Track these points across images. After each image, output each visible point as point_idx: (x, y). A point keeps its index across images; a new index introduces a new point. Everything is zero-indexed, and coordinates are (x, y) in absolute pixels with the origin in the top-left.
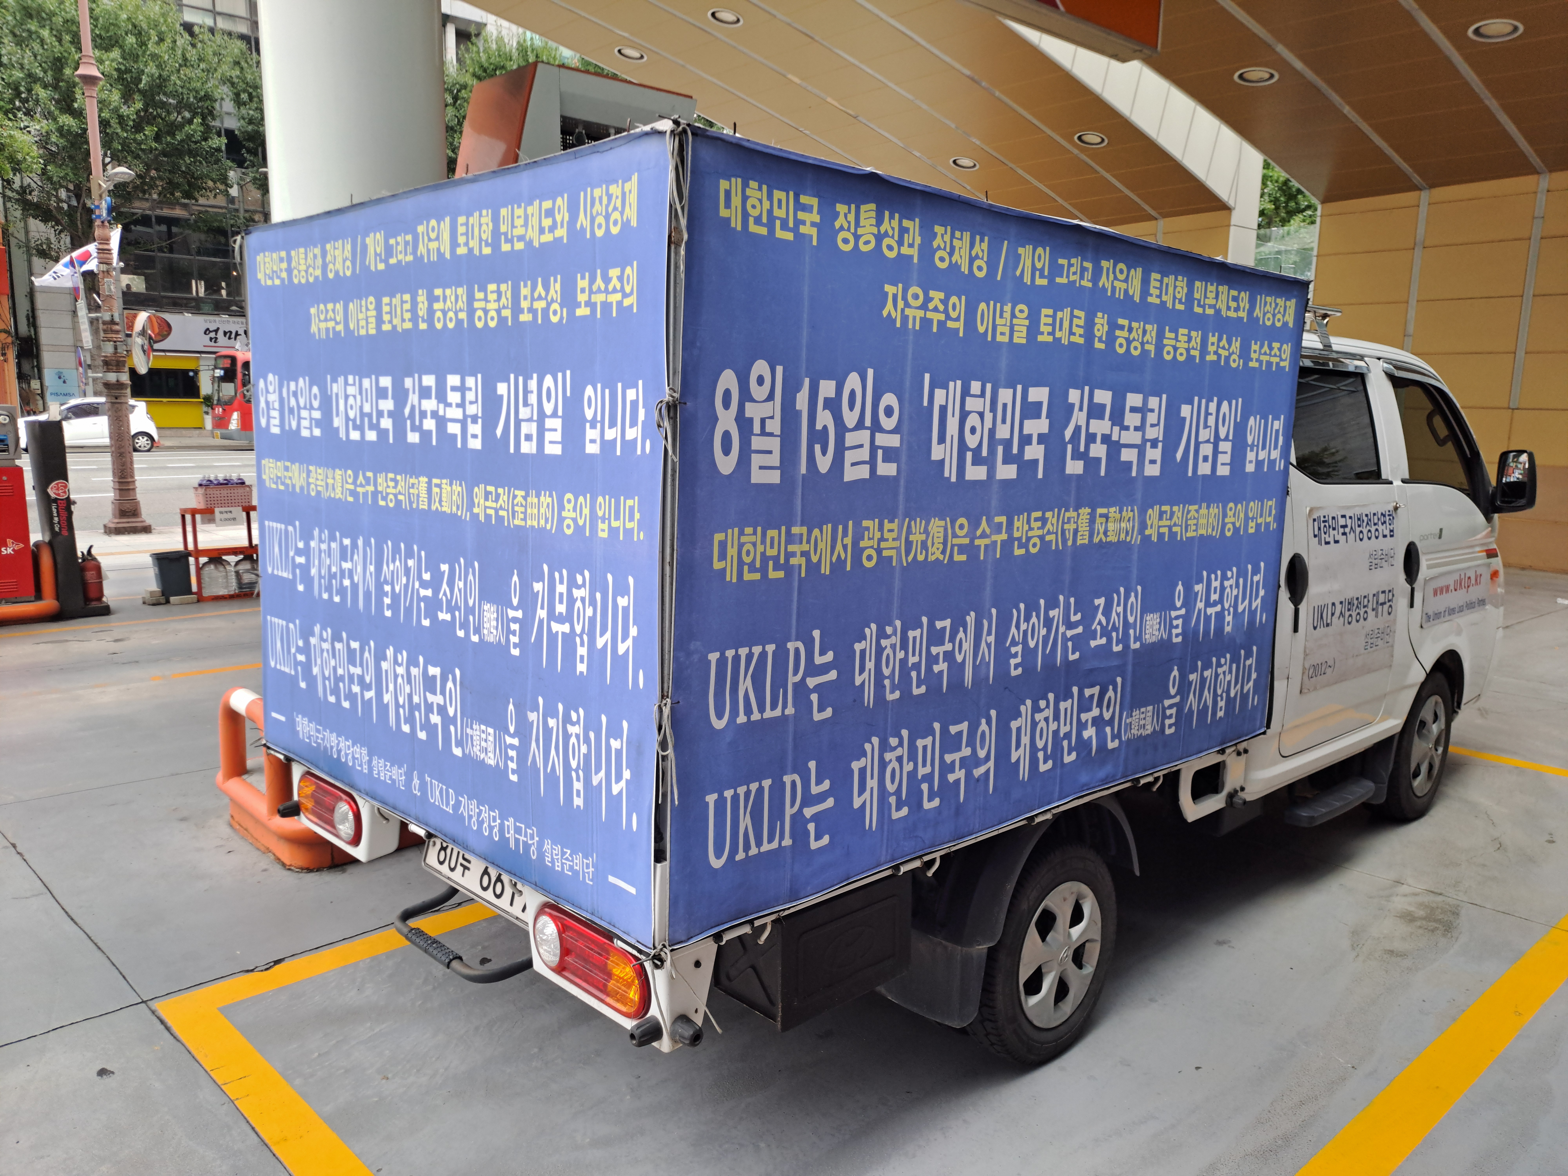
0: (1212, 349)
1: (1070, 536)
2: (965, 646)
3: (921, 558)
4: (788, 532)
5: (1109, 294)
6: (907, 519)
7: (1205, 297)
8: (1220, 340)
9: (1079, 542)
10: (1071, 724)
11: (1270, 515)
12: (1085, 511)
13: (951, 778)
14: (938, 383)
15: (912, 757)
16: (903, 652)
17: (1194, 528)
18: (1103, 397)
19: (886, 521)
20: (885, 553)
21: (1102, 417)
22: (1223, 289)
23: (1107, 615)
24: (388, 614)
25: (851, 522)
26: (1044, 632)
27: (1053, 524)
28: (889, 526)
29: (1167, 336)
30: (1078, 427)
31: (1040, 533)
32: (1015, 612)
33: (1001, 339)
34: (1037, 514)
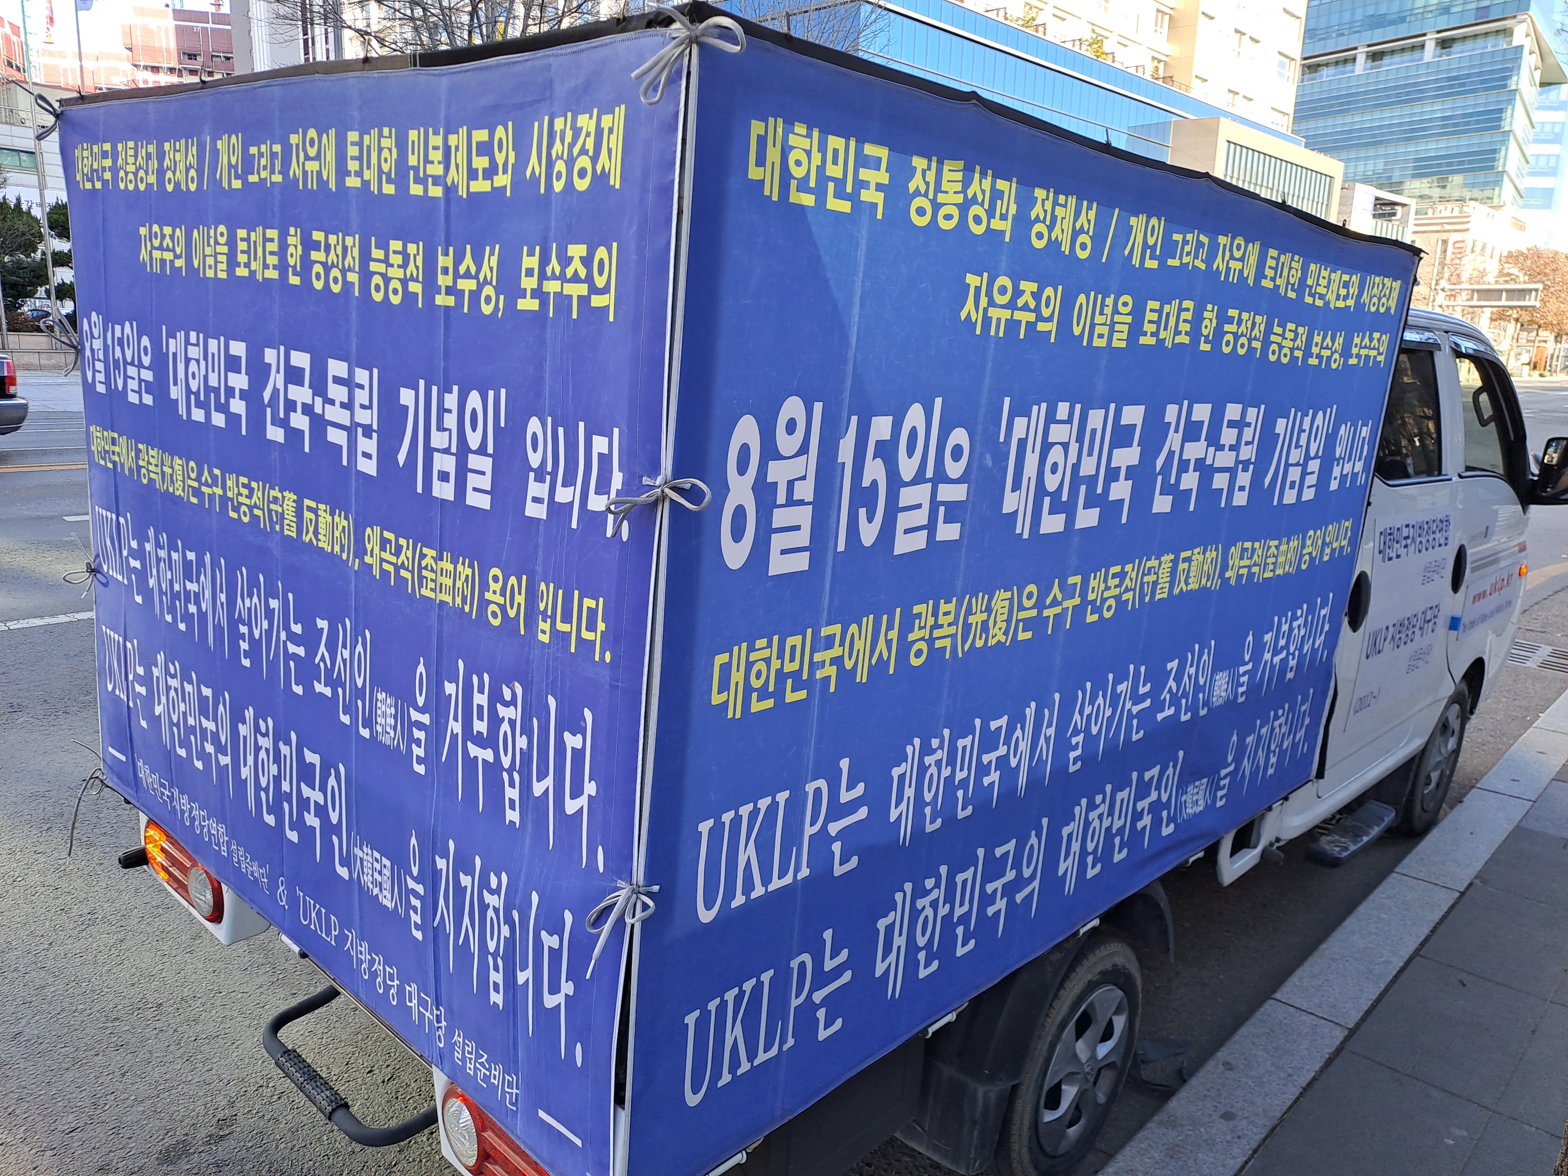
0: (1315, 350)
1: (1148, 591)
2: (1022, 746)
3: (979, 644)
4: (816, 636)
5: (1223, 278)
6: (968, 596)
7: (1318, 284)
9: (1158, 597)
10: (1126, 817)
11: (1345, 537)
12: (1167, 559)
13: (991, 911)
14: (1021, 408)
15: (949, 898)
16: (949, 768)
17: (1271, 567)
18: (1202, 412)
19: (942, 601)
20: (938, 644)
21: (1197, 439)
22: (1336, 274)
23: (1178, 679)
24: (246, 663)
25: (898, 610)
26: (1108, 713)
27: (1131, 579)
28: (943, 607)
29: (1275, 331)
30: (1171, 453)
31: (1116, 592)
32: (1080, 693)
33: (1098, 343)
34: (1117, 569)
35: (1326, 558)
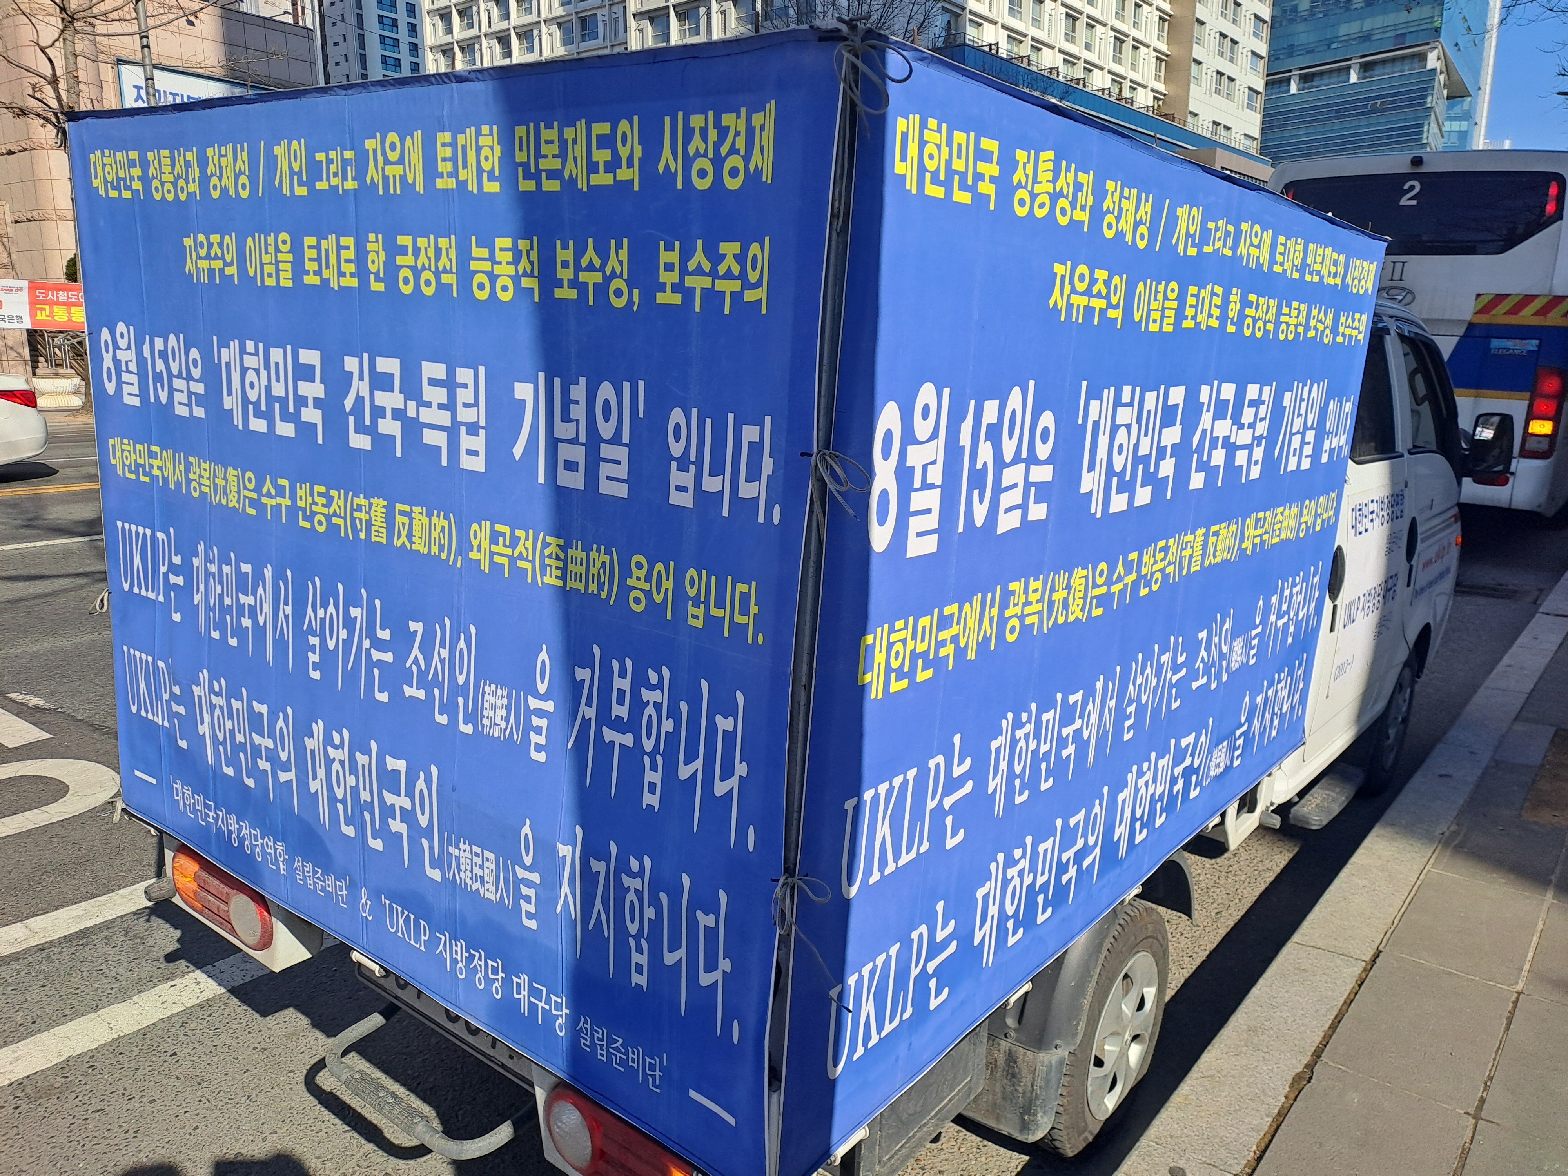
0: (1313, 323)
1: (1185, 564)
2: (1092, 719)
3: (1061, 620)
4: (940, 616)
5: (1244, 264)
6: (1052, 574)
7: (1315, 263)
8: (1319, 312)
9: (1193, 570)
10: (1166, 782)
11: (1332, 508)
12: (1201, 531)
13: (1065, 879)
14: (1094, 392)
15: (1033, 866)
16: (1035, 741)
17: (1279, 532)
18: (1228, 391)
19: (1032, 579)
20: (1028, 621)
21: (1226, 417)
23: (1208, 649)
24: (316, 674)
25: (999, 588)
26: (1154, 683)
27: (1173, 553)
28: (1033, 585)
29: (1284, 312)
30: (1204, 431)
31: (1160, 565)
32: (1134, 664)
33: (1154, 328)
34: (1162, 544)
35: (1318, 529)
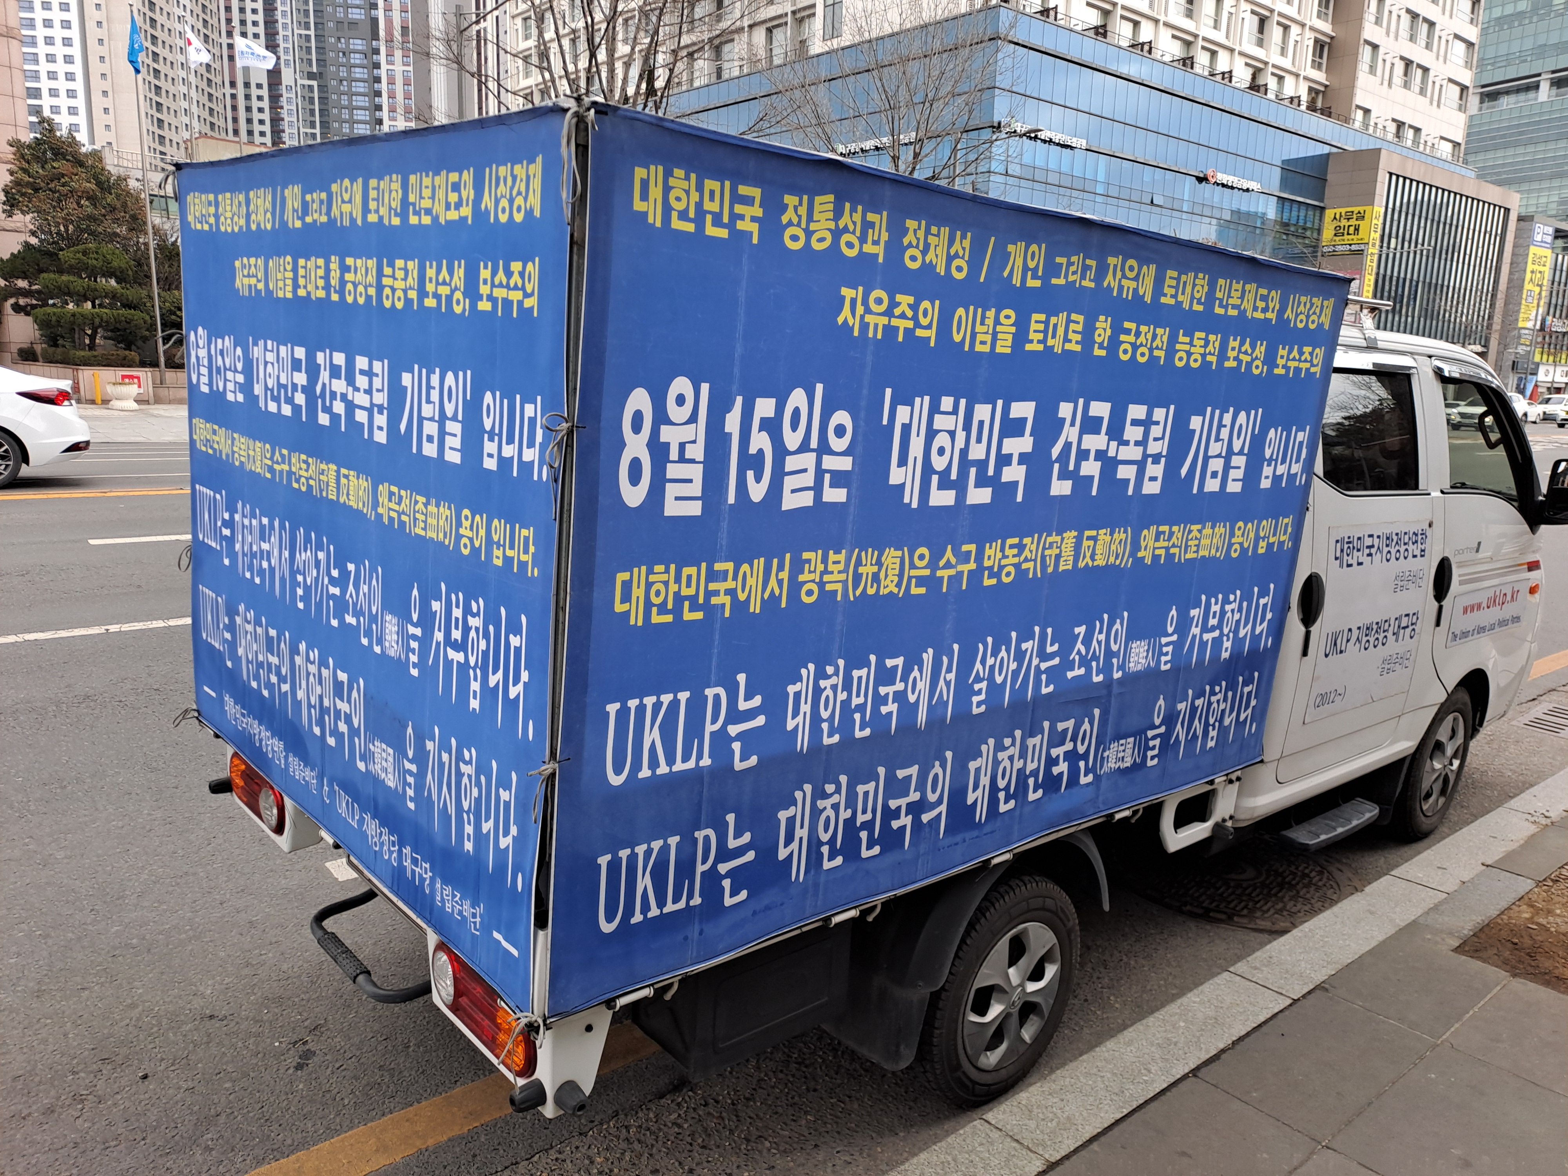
0: (1231, 354)
1: (1050, 562)
2: (920, 685)
3: (871, 592)
4: (710, 569)
5: (1115, 294)
6: (857, 550)
7: (1229, 296)
8: (1242, 344)
9: (1063, 568)
10: (1039, 760)
11: (1285, 533)
12: (1070, 536)
14: (903, 398)
15: (851, 804)
16: (845, 693)
17: (1194, 549)
18: (1101, 409)
19: (831, 552)
20: (829, 587)
21: (1098, 432)
22: (1251, 287)
23: (1087, 643)
24: (301, 605)
25: (788, 556)
26: (1013, 667)
27: (1031, 551)
28: (833, 557)
29: (1180, 340)
30: (1068, 444)
31: (1013, 560)
32: (981, 646)
33: (981, 348)
34: (1014, 541)
35: (1262, 551)
